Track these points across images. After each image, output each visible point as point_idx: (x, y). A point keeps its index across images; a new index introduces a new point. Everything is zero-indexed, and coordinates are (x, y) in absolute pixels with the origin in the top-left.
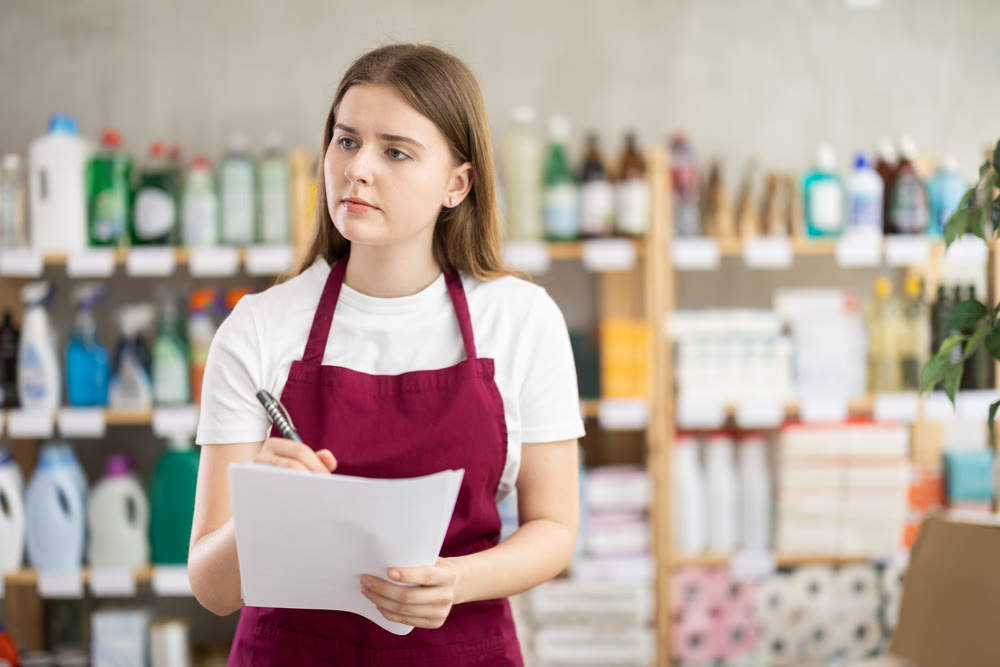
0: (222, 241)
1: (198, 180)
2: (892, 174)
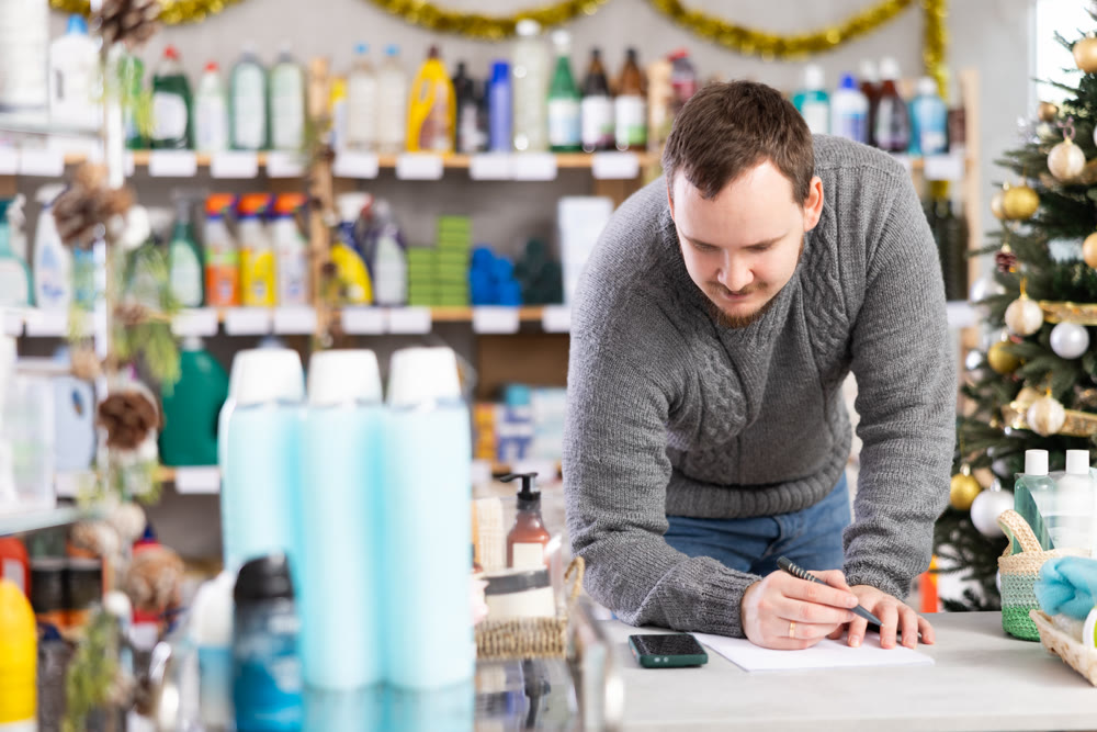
0: (235, 147)
1: (209, 84)
2: (876, 93)
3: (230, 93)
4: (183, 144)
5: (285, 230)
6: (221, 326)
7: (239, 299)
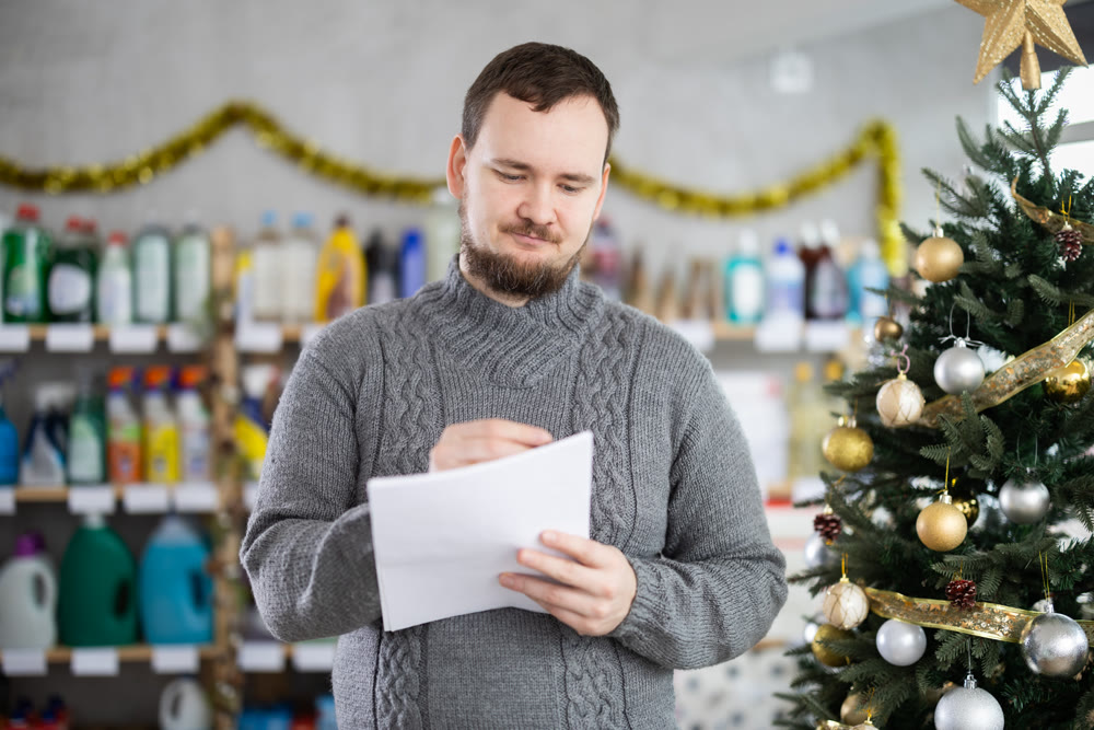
0: (137, 319)
1: (114, 255)
2: (812, 259)
3: (132, 263)
4: (85, 316)
5: (190, 405)
6: (120, 504)
7: (142, 476)
